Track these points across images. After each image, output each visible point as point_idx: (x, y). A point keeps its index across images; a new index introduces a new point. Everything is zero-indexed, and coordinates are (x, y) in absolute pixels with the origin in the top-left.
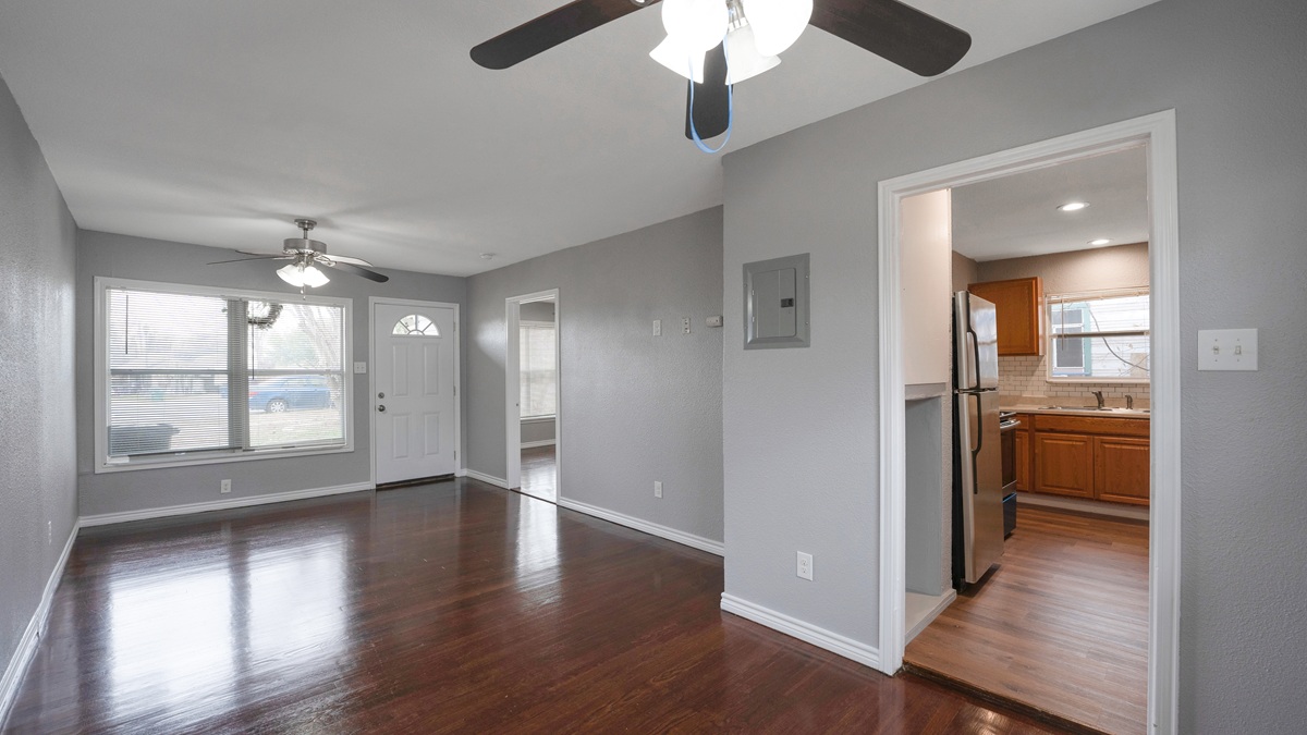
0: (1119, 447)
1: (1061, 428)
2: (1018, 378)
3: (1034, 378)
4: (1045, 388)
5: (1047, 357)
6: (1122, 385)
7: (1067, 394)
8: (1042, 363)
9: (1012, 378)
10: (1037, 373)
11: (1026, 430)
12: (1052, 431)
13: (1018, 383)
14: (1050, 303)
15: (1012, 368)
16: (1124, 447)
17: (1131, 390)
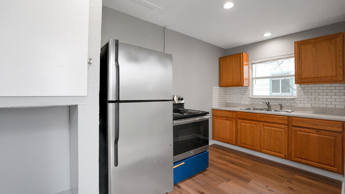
0: (270, 128)
1: (247, 118)
2: (239, 96)
3: (245, 96)
4: (249, 100)
5: (250, 87)
6: (279, 99)
7: (257, 103)
8: (248, 90)
9: (237, 96)
10: (246, 94)
11: (234, 118)
12: (244, 119)
13: (239, 98)
14: (252, 64)
15: (237, 92)
16: (273, 128)
17: (283, 101)
